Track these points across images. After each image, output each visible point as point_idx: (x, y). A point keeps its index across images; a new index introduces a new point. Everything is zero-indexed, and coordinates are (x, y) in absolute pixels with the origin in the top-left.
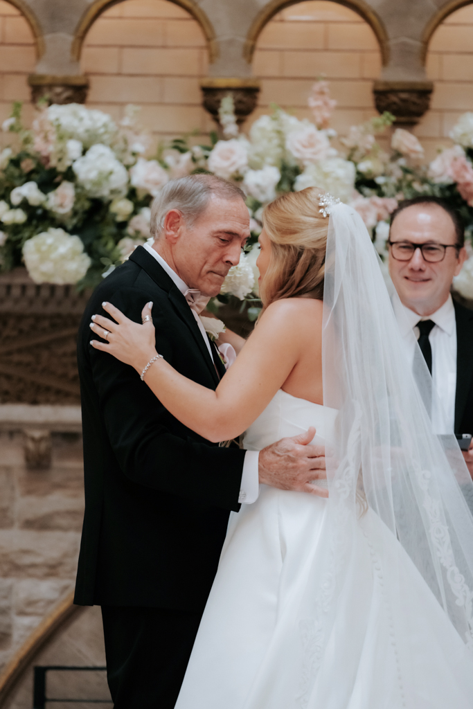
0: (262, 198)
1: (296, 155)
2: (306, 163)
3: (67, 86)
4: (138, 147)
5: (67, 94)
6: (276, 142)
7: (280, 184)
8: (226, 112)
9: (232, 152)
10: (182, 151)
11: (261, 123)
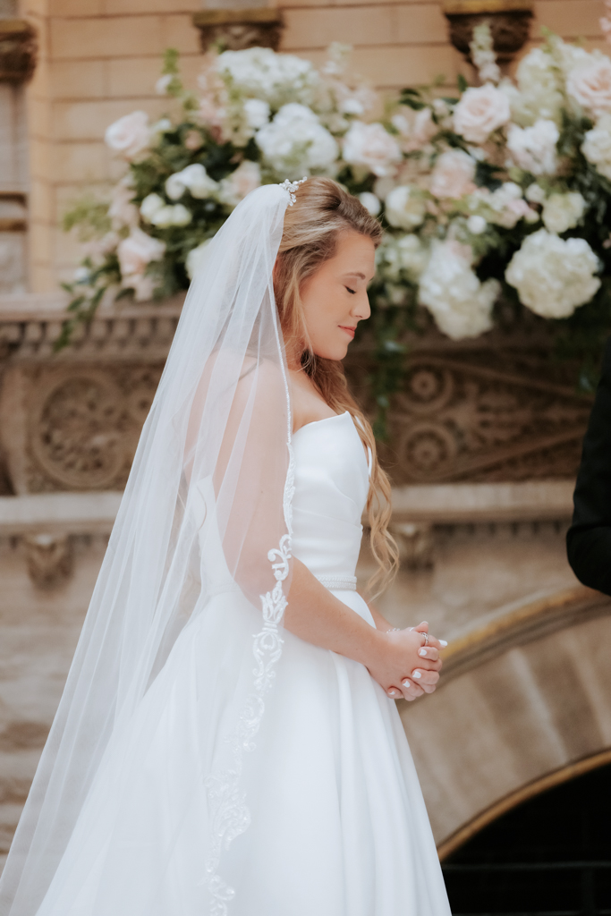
0: (537, 170)
1: (583, 101)
2: (598, 112)
3: (250, 24)
4: (352, 105)
5: (252, 35)
6: (553, 84)
7: (559, 145)
8: (481, 48)
9: (486, 102)
10: (416, 106)
11: (533, 61)
